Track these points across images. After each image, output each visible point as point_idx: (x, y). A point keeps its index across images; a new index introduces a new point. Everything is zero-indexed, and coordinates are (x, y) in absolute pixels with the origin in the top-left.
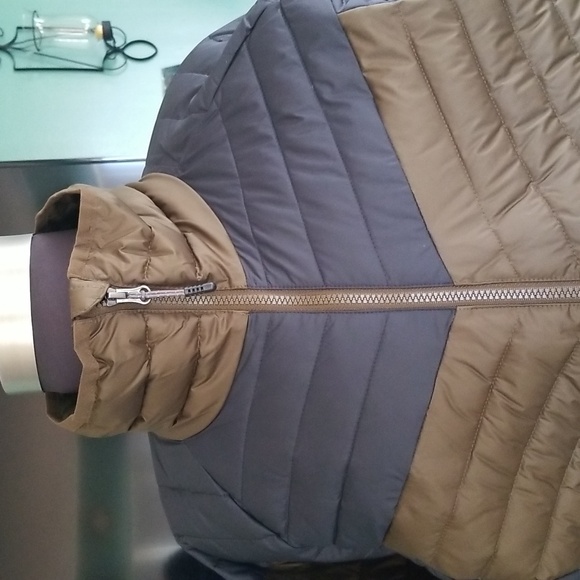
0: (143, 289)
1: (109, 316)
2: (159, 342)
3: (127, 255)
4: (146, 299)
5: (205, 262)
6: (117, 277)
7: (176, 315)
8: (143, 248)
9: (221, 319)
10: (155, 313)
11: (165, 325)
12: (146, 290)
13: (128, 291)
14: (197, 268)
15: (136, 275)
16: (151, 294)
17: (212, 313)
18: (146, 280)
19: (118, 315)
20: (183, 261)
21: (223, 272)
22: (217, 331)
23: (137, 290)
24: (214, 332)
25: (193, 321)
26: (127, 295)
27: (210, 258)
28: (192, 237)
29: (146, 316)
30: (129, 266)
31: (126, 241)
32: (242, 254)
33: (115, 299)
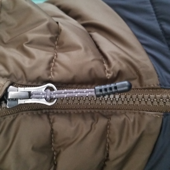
0: (48, 88)
1: (9, 119)
2: (65, 146)
3: (32, 50)
4: (51, 100)
5: (114, 59)
6: (20, 74)
7: (83, 115)
8: (50, 43)
9: (132, 120)
10: (61, 114)
11: (73, 129)
12: (52, 89)
13: (32, 89)
14: (106, 65)
15: (41, 71)
16: (57, 93)
17: (121, 114)
18: (53, 77)
19: (20, 117)
20: (92, 58)
21: (132, 70)
22: (128, 134)
23: (42, 88)
24: (125, 135)
25: (102, 122)
26: (30, 95)
27: (118, 54)
28: (98, 36)
29: (52, 117)
30: (34, 62)
31: (31, 36)
32: (150, 51)
33: (16, 100)
